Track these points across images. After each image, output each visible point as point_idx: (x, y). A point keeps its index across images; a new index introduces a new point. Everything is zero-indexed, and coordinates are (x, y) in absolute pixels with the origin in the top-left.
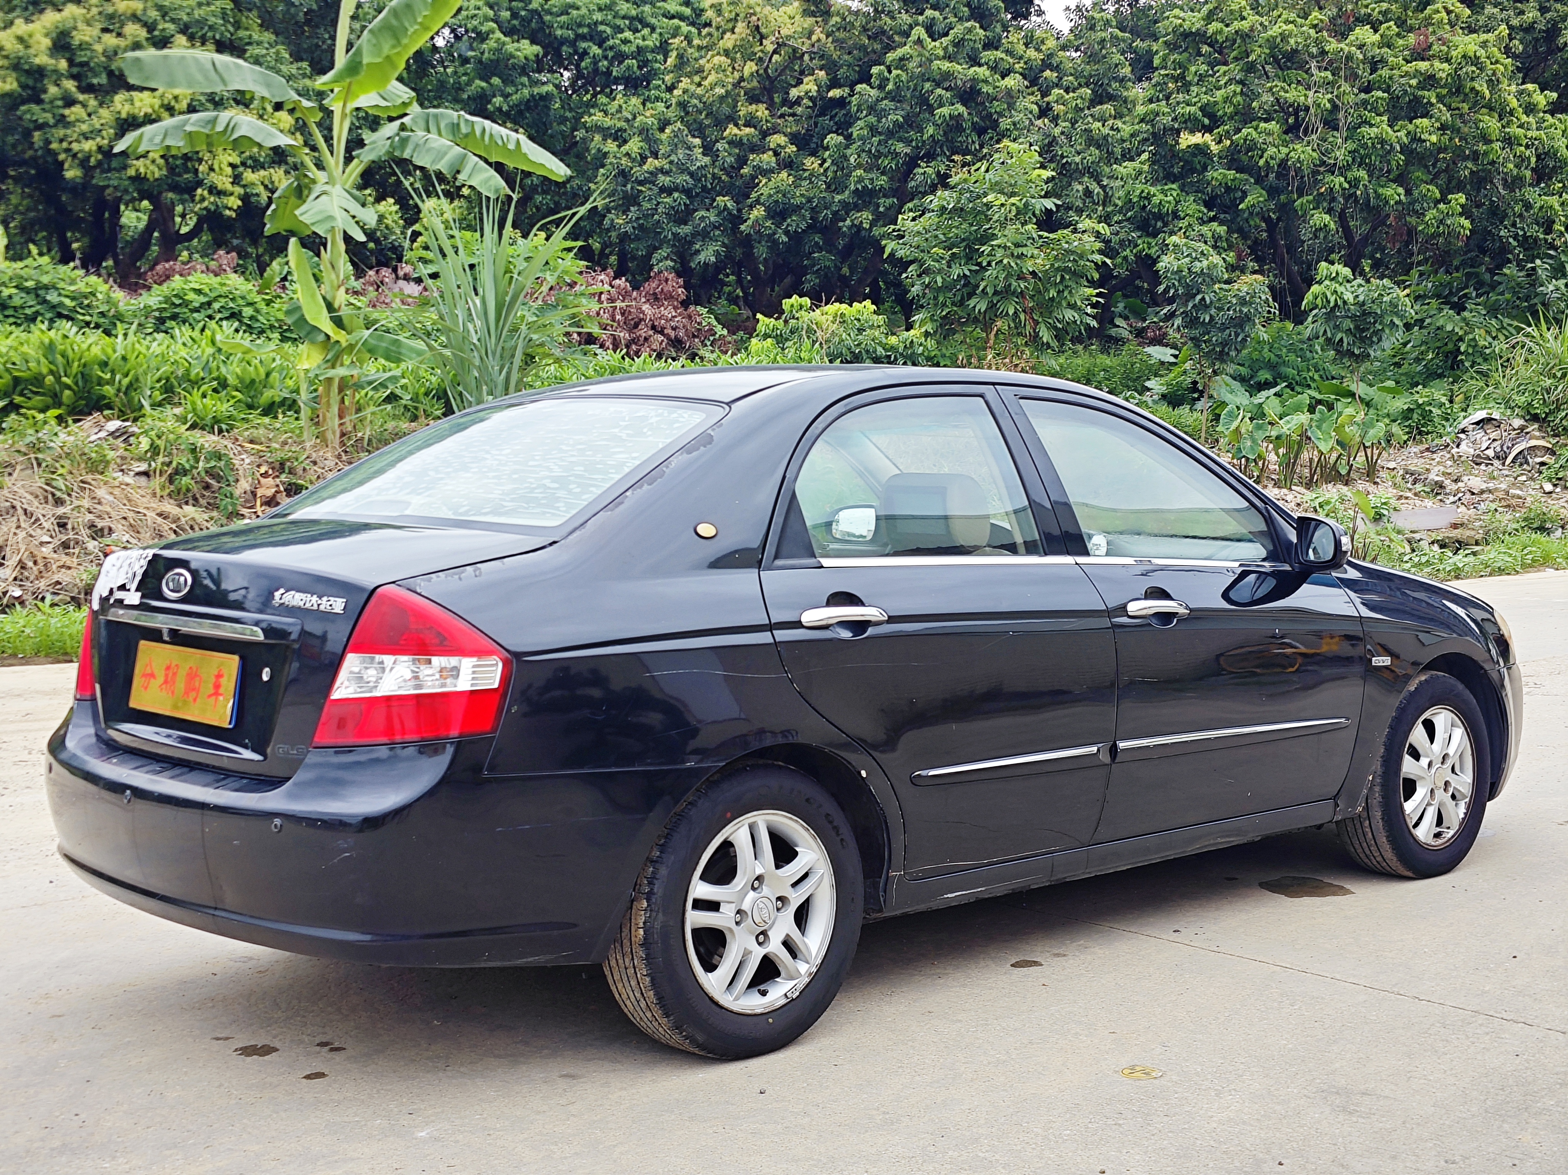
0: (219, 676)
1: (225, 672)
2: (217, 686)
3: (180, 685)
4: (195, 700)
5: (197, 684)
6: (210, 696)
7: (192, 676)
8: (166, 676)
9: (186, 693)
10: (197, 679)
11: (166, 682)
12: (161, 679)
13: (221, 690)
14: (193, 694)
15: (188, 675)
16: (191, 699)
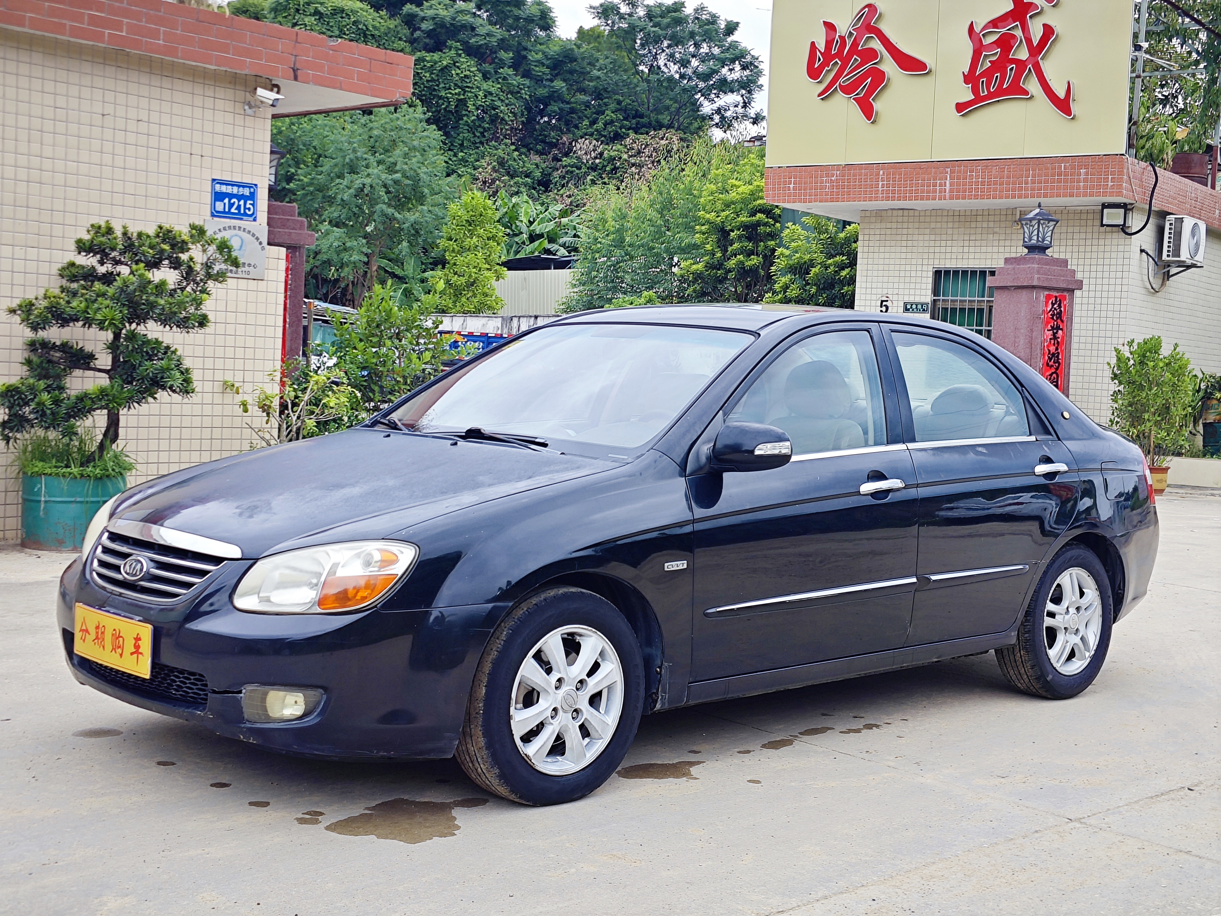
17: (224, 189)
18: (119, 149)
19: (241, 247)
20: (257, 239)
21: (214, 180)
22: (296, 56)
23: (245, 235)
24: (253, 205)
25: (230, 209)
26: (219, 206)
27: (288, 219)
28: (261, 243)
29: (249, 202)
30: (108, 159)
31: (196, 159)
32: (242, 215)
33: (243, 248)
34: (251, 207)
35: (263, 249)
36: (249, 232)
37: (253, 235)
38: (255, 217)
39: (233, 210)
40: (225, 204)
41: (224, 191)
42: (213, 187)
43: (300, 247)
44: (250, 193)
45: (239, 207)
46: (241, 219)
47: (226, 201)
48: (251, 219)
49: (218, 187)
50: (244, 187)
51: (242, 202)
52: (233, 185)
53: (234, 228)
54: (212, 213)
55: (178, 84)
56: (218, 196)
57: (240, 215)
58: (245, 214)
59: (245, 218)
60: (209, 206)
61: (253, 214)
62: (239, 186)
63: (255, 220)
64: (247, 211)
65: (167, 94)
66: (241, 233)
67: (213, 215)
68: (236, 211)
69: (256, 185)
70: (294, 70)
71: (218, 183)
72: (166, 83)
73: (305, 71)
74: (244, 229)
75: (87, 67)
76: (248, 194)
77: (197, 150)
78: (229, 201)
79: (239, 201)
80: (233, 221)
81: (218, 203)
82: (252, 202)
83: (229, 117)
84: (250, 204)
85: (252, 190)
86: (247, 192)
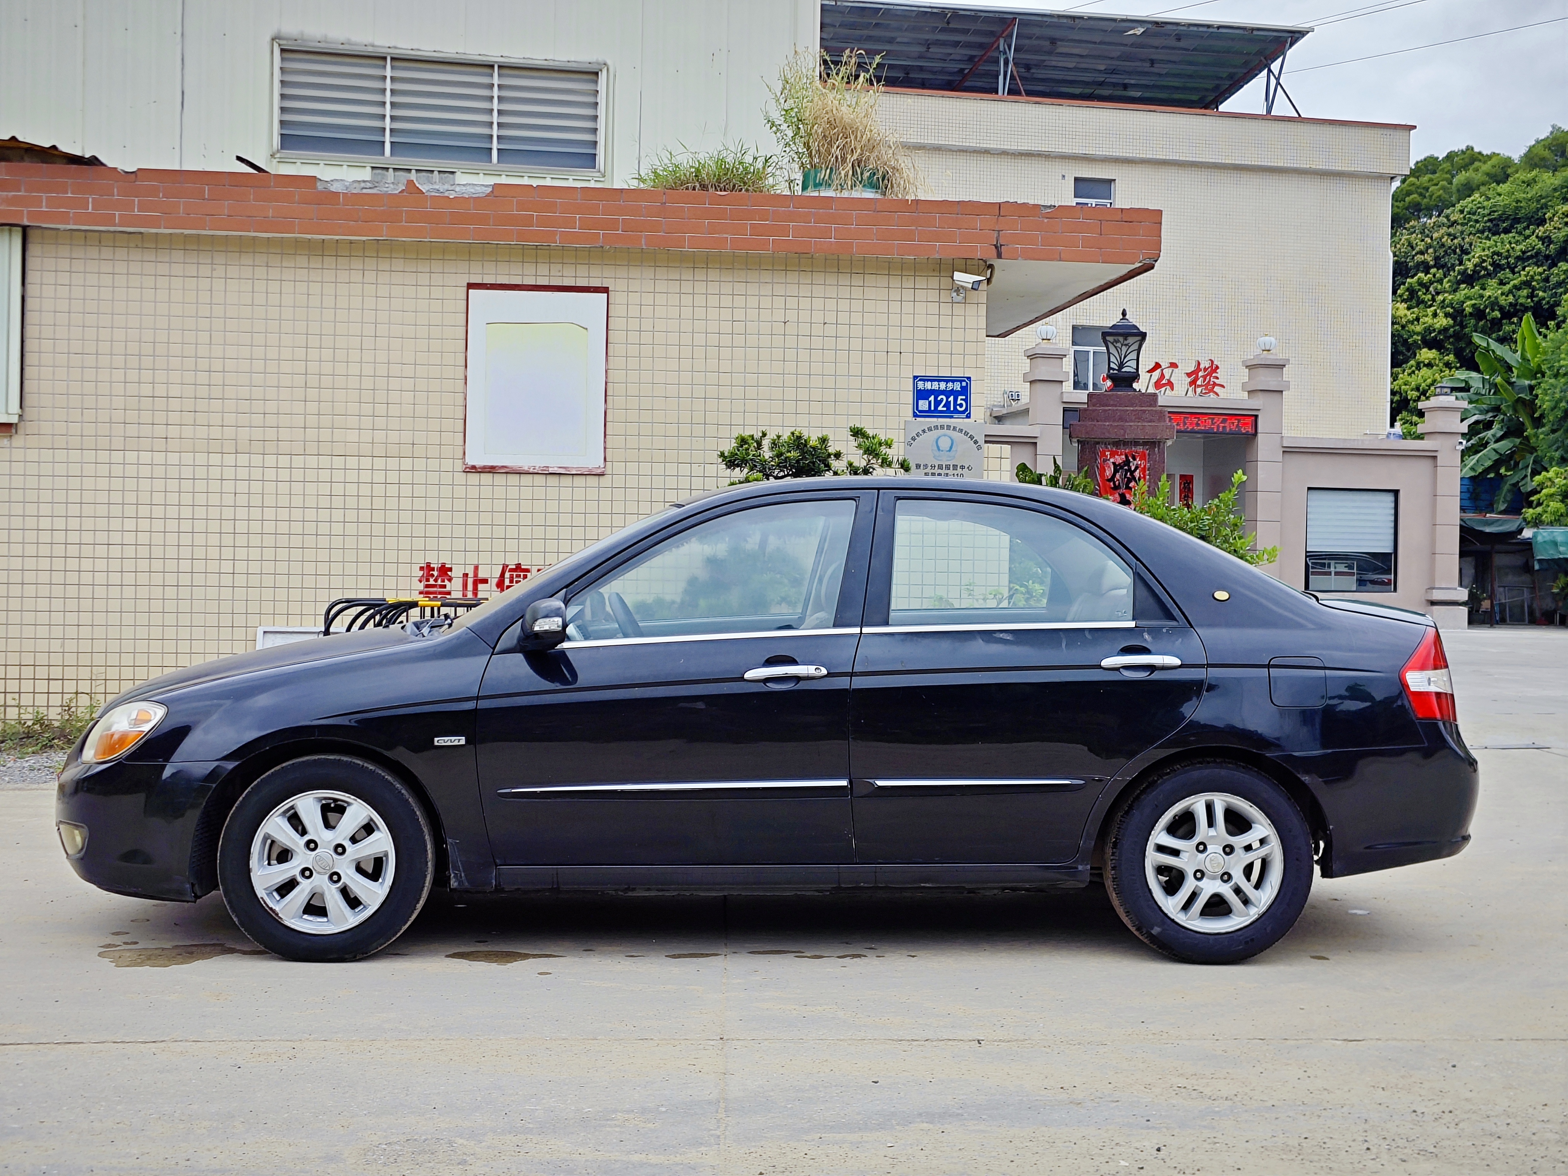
17: (928, 386)
18: (804, 355)
19: (951, 448)
20: (971, 437)
21: (915, 377)
22: (999, 231)
23: (956, 435)
24: (966, 400)
25: (936, 406)
26: (923, 405)
27: (1144, 411)
28: (976, 442)
29: (960, 397)
30: (790, 367)
31: (894, 357)
32: (952, 412)
33: (953, 449)
34: (964, 403)
35: (979, 448)
36: (961, 431)
37: (966, 434)
38: (970, 413)
39: (940, 408)
40: (930, 403)
41: (929, 388)
42: (915, 385)
43: (1159, 442)
44: (961, 387)
45: (947, 405)
46: (952, 417)
47: (932, 398)
48: (964, 415)
49: (921, 385)
50: (953, 381)
51: (951, 399)
52: (939, 381)
53: (942, 427)
54: (914, 412)
55: (870, 280)
56: (921, 395)
57: (950, 413)
58: (956, 411)
59: (956, 415)
60: (911, 406)
61: (966, 409)
62: (947, 381)
63: (968, 417)
64: (958, 407)
65: (857, 292)
66: (950, 432)
67: (915, 416)
68: (945, 409)
69: (969, 378)
70: (996, 247)
71: (920, 380)
72: (857, 280)
73: (1011, 246)
74: (954, 428)
75: (766, 276)
76: (959, 389)
77: (894, 346)
78: (936, 399)
79: (947, 398)
80: (940, 420)
81: (921, 402)
82: (964, 397)
83: (933, 308)
84: (961, 399)
85: (964, 384)
86: (957, 387)
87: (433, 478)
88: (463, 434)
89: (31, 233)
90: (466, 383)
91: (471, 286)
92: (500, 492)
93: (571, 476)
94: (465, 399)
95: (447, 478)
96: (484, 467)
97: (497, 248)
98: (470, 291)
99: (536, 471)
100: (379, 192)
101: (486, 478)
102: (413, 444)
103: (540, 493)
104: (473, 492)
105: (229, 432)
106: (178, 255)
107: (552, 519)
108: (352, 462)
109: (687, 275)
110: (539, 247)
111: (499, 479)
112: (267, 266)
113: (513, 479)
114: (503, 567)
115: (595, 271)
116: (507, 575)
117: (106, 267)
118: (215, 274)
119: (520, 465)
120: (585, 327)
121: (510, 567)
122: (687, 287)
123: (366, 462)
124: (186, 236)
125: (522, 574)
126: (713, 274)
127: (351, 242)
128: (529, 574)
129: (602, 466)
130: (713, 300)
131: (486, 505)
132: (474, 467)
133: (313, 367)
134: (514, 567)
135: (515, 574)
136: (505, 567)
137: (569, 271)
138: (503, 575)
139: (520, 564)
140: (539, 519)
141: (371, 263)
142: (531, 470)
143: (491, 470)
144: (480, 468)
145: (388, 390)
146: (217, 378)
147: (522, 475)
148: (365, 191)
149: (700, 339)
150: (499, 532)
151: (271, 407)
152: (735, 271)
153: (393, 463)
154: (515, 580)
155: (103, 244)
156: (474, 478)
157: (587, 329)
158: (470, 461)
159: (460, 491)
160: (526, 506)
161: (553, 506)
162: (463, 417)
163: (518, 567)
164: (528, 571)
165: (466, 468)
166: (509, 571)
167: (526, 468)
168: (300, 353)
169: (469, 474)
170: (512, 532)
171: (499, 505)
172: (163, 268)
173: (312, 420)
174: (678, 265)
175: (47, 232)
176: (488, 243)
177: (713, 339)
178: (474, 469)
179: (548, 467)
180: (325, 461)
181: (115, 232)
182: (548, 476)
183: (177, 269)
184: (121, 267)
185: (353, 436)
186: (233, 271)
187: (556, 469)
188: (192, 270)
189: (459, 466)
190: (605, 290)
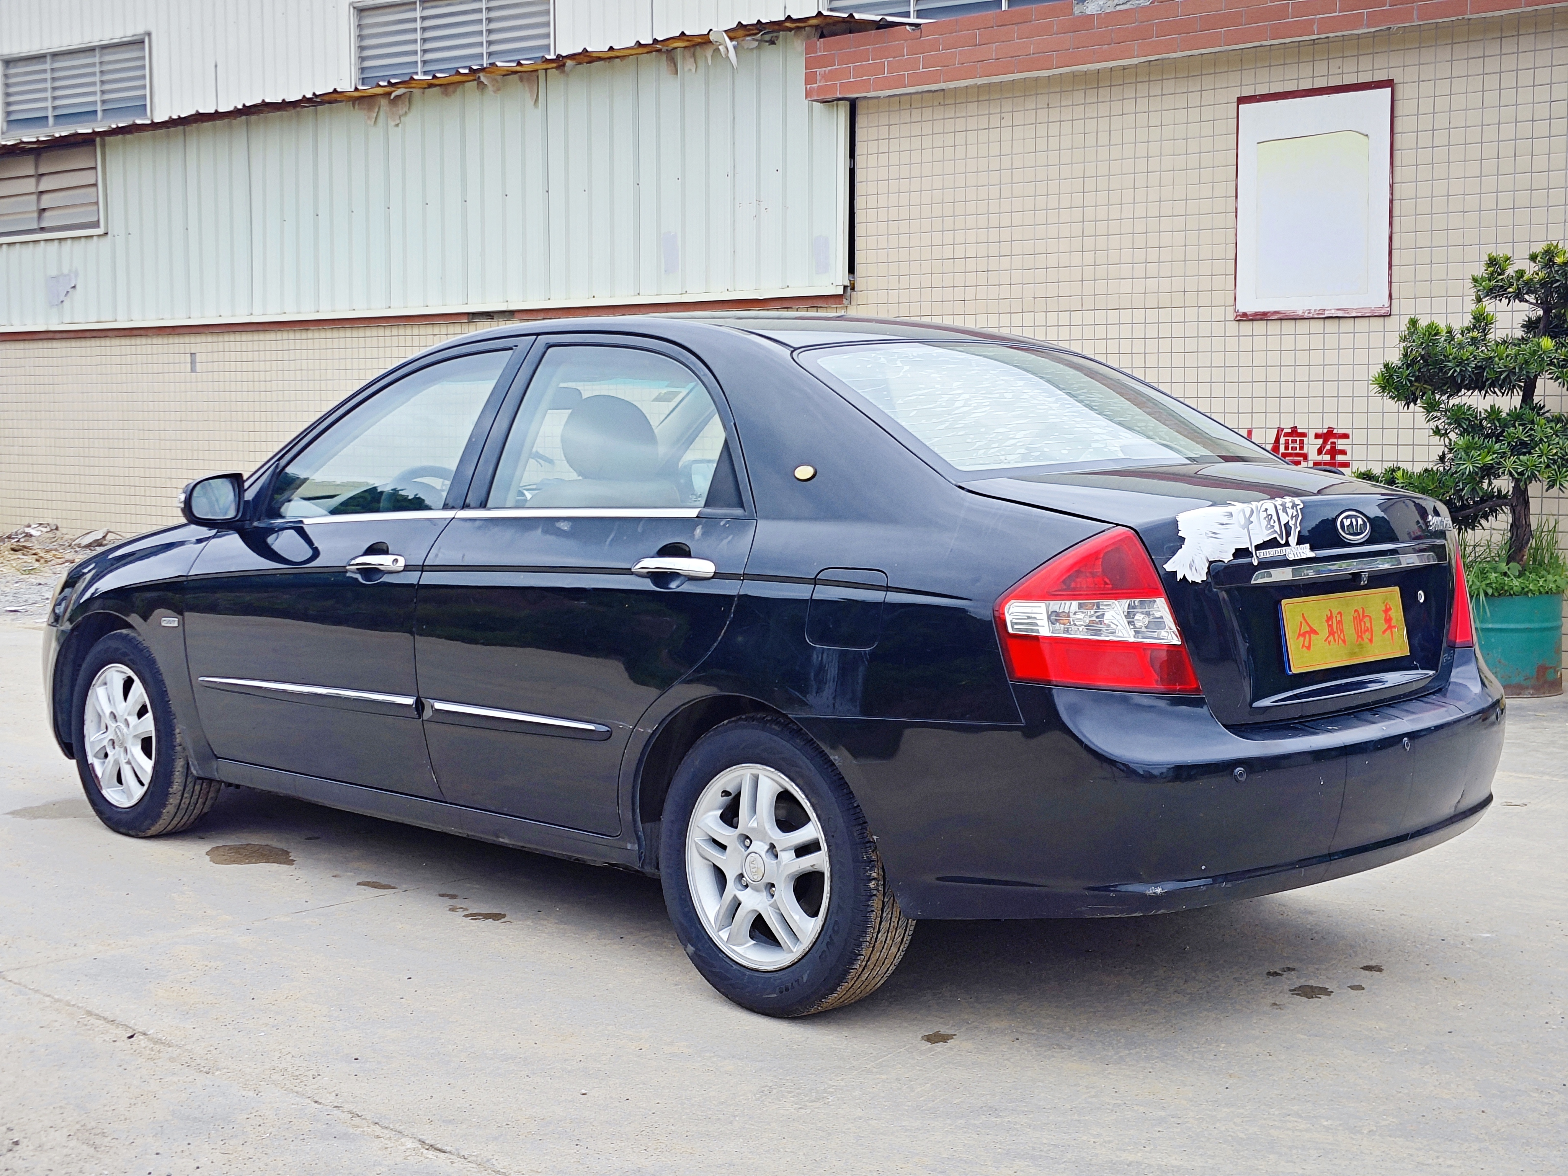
0: (1387, 610)
1: (1391, 604)
2: (1388, 620)
3: (1349, 630)
4: (1371, 641)
5: (1368, 625)
6: (1384, 632)
7: (1360, 618)
8: (1330, 626)
9: (1360, 637)
10: (1367, 620)
11: (1332, 633)
12: (1324, 632)
13: (1394, 623)
14: (1367, 635)
15: (1355, 618)
16: (1366, 641)
87: (1205, 329)
88: (1233, 276)
89: (860, 106)
90: (1236, 216)
91: (1241, 100)
92: (1274, 343)
93: (1353, 319)
94: (1236, 235)
95: (1218, 329)
96: (1256, 314)
97: (1271, 50)
98: (1240, 106)
99: (1311, 315)
100: (1132, 7)
101: (1259, 326)
102: (1184, 292)
103: (1317, 342)
104: (1246, 343)
105: (1016, 290)
106: (973, 107)
107: (1331, 372)
108: (1126, 316)
109: (1493, 48)
110: (1316, 42)
111: (1274, 327)
112: (1048, 108)
113: (1288, 326)
114: (1278, 431)
115: (1381, 61)
116: (1282, 440)
117: (916, 129)
118: (1004, 123)
119: (1293, 308)
120: (1366, 133)
121: (1285, 431)
122: (1492, 64)
123: (1139, 315)
124: (979, 87)
125: (1298, 439)
126: (1526, 42)
127: (1124, 68)
128: (1305, 439)
129: (1387, 305)
130: (1526, 78)
131: (1259, 358)
132: (1245, 314)
133: (1089, 213)
134: (1289, 431)
135: (1290, 439)
136: (1280, 430)
137: (1350, 66)
138: (1277, 440)
139: (1296, 427)
140: (1316, 373)
141: (1143, 89)
142: (1306, 315)
143: (1263, 316)
144: (1252, 315)
145: (1160, 232)
146: (1006, 234)
147: (1297, 321)
148: (1118, 8)
149: (1507, 131)
150: (1273, 389)
151: (1052, 260)
152: (1555, 33)
153: (1165, 315)
154: (1290, 446)
155: (913, 107)
156: (1246, 327)
157: (1367, 135)
158: (1242, 308)
159: (1232, 344)
160: (1302, 357)
161: (1331, 357)
162: (1234, 258)
163: (1294, 432)
164: (1304, 435)
165: (1237, 316)
166: (1284, 436)
167: (1300, 313)
168: (1078, 199)
169: (1241, 323)
170: (1288, 389)
171: (1273, 358)
172: (960, 124)
173: (1089, 272)
174: (1481, 37)
175: (872, 102)
176: (1261, 46)
177: (1525, 129)
178: (1244, 317)
179: (1324, 310)
180: (1101, 316)
181: (922, 92)
182: (1327, 321)
183: (972, 123)
184: (927, 128)
185: (1126, 286)
186: (1019, 117)
187: (1333, 311)
188: (984, 122)
189: (1231, 316)
190: (1389, 83)
